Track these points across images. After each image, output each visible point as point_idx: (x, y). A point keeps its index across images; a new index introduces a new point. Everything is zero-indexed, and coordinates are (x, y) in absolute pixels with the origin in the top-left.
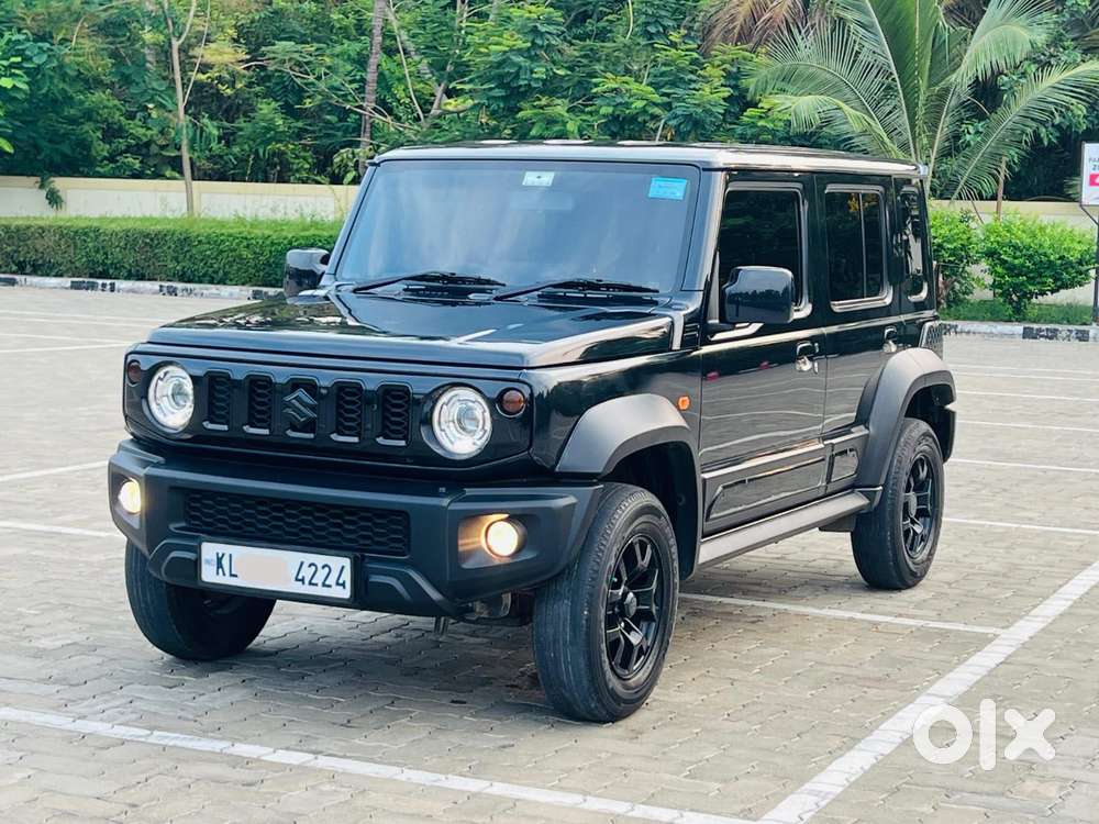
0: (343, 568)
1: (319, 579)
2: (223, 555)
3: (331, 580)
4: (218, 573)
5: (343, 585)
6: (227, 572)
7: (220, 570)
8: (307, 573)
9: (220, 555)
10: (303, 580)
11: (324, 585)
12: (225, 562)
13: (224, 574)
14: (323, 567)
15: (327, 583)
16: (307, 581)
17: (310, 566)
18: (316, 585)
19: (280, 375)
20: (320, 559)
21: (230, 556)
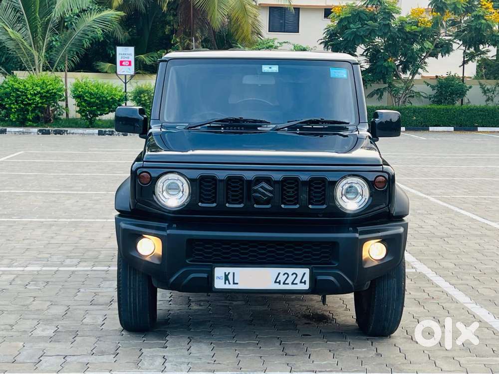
0: (305, 274)
1: (289, 281)
2: (229, 273)
3: (298, 281)
4: (225, 283)
5: (305, 283)
6: (231, 282)
7: (227, 282)
8: (282, 278)
9: (227, 274)
10: (279, 283)
11: (293, 283)
12: (230, 277)
13: (229, 284)
14: (292, 274)
15: (294, 282)
16: (282, 283)
17: (284, 274)
18: (288, 284)
19: (249, 176)
20: (290, 271)
21: (234, 273)
